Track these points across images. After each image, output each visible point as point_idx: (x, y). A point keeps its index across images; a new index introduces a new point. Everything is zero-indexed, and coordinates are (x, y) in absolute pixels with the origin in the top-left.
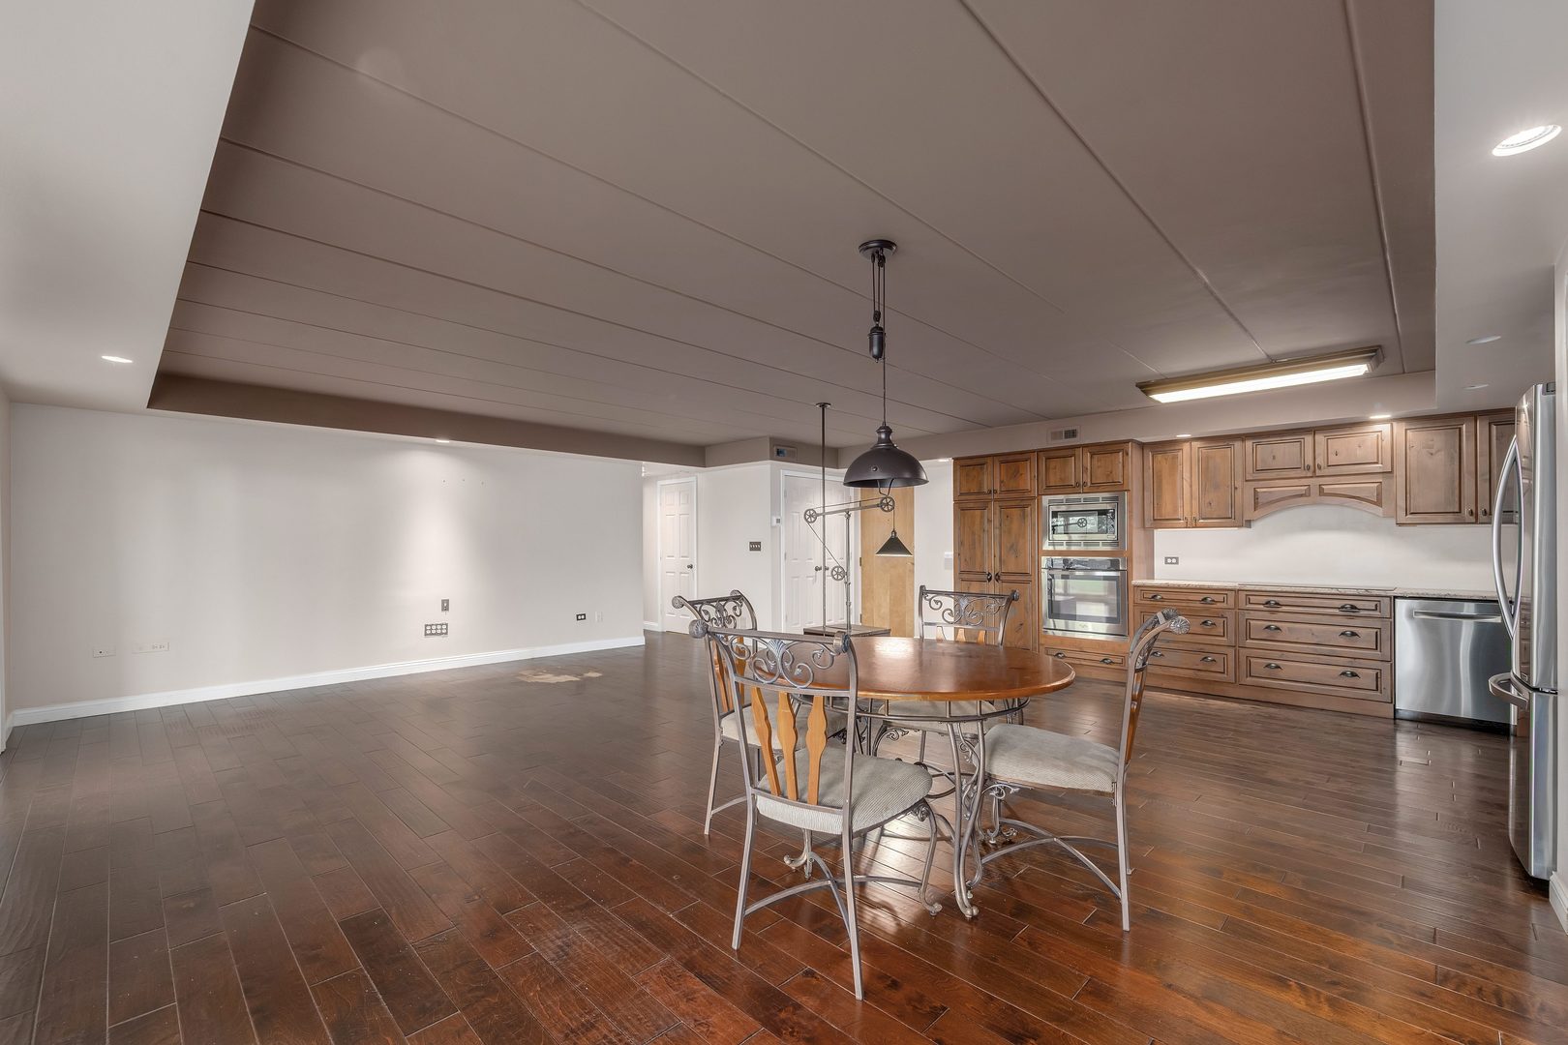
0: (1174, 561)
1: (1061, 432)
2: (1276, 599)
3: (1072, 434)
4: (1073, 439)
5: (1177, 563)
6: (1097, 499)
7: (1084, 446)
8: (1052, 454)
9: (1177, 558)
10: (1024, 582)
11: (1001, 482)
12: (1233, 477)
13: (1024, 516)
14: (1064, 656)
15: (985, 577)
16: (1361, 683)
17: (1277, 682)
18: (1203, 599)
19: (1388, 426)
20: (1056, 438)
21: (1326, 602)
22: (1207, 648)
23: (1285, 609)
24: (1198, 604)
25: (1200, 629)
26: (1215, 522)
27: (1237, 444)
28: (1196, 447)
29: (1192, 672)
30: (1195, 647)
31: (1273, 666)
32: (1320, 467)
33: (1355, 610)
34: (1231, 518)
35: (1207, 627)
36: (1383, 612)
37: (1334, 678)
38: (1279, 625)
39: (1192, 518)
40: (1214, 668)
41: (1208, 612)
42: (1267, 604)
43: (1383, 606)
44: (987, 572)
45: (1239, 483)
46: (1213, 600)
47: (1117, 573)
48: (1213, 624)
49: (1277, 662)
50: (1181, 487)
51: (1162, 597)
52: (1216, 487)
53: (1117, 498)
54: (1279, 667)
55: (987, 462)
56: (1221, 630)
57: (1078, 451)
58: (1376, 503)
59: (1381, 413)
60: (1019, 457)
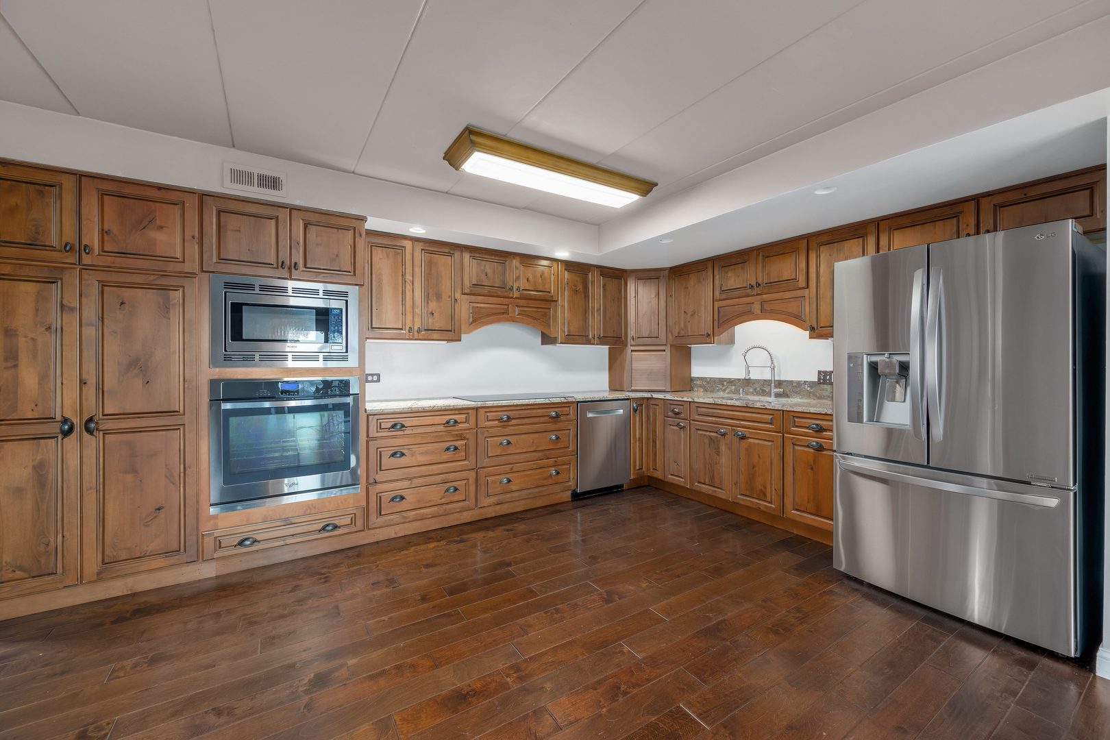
0: (375, 378)
1: (250, 175)
2: (508, 413)
3: (273, 183)
4: (272, 192)
5: (378, 381)
6: (316, 292)
7: (294, 208)
8: (232, 206)
9: (378, 375)
10: (167, 429)
11: (104, 233)
12: (453, 288)
13: (166, 308)
14: (255, 541)
15: (55, 428)
16: (561, 478)
17: (508, 495)
18: (448, 422)
19: (555, 264)
20: (240, 182)
21: (540, 412)
22: (451, 476)
23: (513, 422)
24: (441, 428)
25: (445, 456)
26: (435, 335)
27: (457, 254)
28: (419, 247)
29: (435, 509)
30: (439, 478)
31: (505, 481)
32: (518, 289)
33: (558, 416)
34: (451, 333)
35: (450, 453)
36: (572, 416)
37: (545, 479)
38: (510, 438)
39: (416, 328)
40: (456, 498)
41: (453, 436)
42: (500, 420)
43: (572, 410)
44: (59, 418)
45: (458, 295)
46: (456, 422)
47: (350, 400)
48: (456, 448)
49: (508, 476)
50: (404, 293)
51: (403, 426)
52: (439, 297)
53: (345, 294)
54: (509, 481)
55: (61, 186)
56: (463, 454)
57: (284, 214)
58: (548, 325)
59: (562, 249)
60: (154, 193)
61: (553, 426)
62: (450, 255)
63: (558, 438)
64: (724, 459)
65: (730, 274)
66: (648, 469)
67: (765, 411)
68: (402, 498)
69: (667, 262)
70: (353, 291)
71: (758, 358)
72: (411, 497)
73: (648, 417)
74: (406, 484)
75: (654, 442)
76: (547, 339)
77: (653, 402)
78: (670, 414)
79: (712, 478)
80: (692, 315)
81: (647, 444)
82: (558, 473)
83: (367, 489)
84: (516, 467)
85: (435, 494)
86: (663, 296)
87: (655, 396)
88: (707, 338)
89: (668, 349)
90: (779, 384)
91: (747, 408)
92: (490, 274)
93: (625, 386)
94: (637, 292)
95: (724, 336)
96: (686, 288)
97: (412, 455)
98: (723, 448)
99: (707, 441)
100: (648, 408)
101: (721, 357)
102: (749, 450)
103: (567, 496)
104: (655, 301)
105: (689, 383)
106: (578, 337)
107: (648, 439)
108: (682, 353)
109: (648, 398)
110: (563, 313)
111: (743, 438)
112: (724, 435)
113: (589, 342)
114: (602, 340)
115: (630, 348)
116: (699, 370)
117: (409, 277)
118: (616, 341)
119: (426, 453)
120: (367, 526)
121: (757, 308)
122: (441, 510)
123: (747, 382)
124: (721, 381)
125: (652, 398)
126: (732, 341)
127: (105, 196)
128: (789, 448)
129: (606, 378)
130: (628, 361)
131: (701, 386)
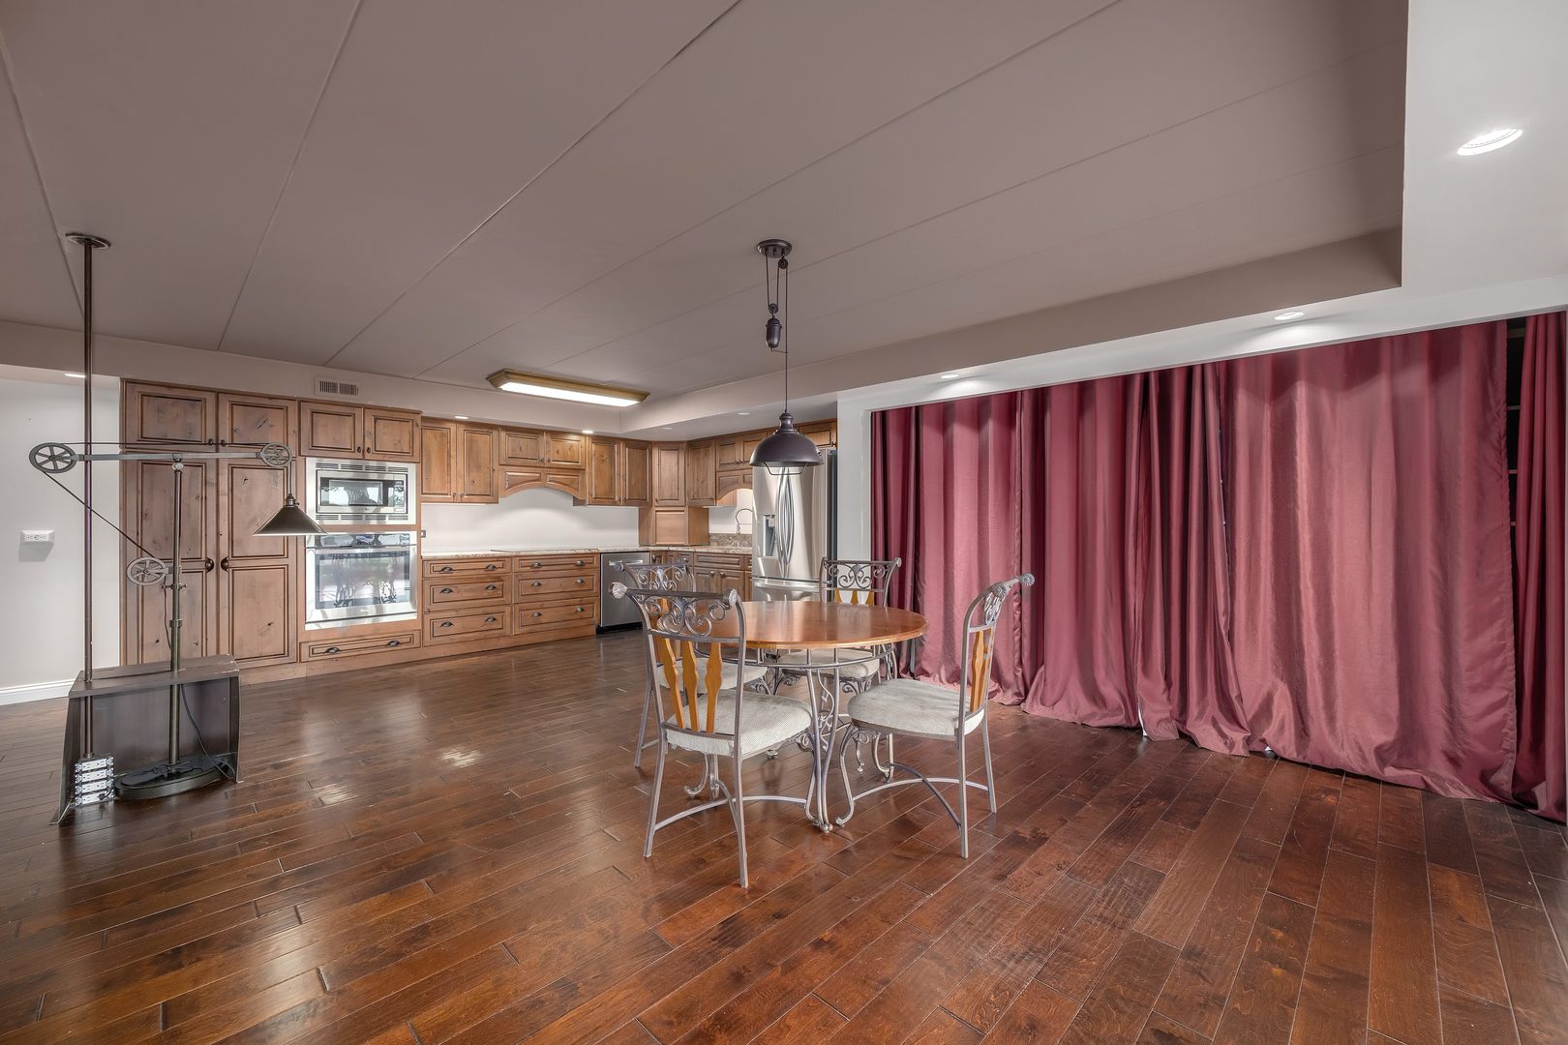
0: (423, 533)
1: (335, 385)
2: (539, 561)
3: (351, 390)
4: (353, 396)
5: (425, 536)
7: (367, 407)
8: (323, 408)
9: (425, 531)
10: (276, 568)
11: (233, 431)
12: (491, 460)
13: (275, 482)
14: (338, 650)
15: (201, 565)
16: (585, 614)
17: (539, 626)
18: (487, 567)
19: (583, 439)
20: (327, 390)
21: (568, 561)
22: (490, 610)
23: (544, 568)
24: (481, 572)
25: (485, 594)
26: (476, 498)
27: (495, 433)
28: (462, 428)
29: (477, 634)
30: (480, 611)
31: (536, 614)
32: (549, 461)
33: (582, 564)
34: (489, 496)
35: (490, 591)
36: (596, 563)
37: (572, 614)
38: (540, 581)
39: (459, 494)
40: (495, 626)
41: (491, 578)
42: (532, 566)
43: (596, 560)
44: (204, 558)
45: (496, 466)
46: (494, 567)
47: (409, 548)
48: (494, 588)
49: (539, 611)
50: (449, 465)
51: (451, 569)
52: (478, 468)
53: (406, 470)
54: (540, 615)
55: (205, 399)
56: (500, 592)
57: (359, 412)
58: (577, 490)
59: (588, 428)
60: (267, 402)
61: (579, 573)
62: (488, 433)
63: (582, 582)
65: (725, 451)
67: (735, 555)
68: (451, 624)
69: (685, 436)
70: (412, 469)
72: (458, 625)
74: (453, 614)
76: (577, 502)
77: (669, 553)
80: (702, 481)
82: (582, 610)
83: (423, 617)
84: (546, 604)
85: (477, 623)
86: (681, 463)
87: (671, 548)
88: (715, 499)
89: (686, 509)
91: (725, 554)
92: (524, 449)
93: (651, 540)
94: (660, 461)
95: (725, 500)
96: (698, 460)
97: (459, 592)
99: (703, 581)
101: (728, 516)
103: (593, 630)
104: (675, 467)
105: (707, 539)
106: (606, 499)
108: (700, 514)
109: (666, 551)
110: (590, 482)
111: (724, 576)
112: (713, 575)
113: (615, 504)
114: (628, 502)
115: (655, 509)
116: (715, 528)
117: (453, 453)
118: (642, 499)
119: (467, 591)
120: (422, 645)
121: (741, 480)
122: (481, 636)
125: (669, 551)
126: (735, 505)
127: (235, 407)
128: (747, 580)
129: (635, 534)
130: (653, 520)
131: (715, 541)
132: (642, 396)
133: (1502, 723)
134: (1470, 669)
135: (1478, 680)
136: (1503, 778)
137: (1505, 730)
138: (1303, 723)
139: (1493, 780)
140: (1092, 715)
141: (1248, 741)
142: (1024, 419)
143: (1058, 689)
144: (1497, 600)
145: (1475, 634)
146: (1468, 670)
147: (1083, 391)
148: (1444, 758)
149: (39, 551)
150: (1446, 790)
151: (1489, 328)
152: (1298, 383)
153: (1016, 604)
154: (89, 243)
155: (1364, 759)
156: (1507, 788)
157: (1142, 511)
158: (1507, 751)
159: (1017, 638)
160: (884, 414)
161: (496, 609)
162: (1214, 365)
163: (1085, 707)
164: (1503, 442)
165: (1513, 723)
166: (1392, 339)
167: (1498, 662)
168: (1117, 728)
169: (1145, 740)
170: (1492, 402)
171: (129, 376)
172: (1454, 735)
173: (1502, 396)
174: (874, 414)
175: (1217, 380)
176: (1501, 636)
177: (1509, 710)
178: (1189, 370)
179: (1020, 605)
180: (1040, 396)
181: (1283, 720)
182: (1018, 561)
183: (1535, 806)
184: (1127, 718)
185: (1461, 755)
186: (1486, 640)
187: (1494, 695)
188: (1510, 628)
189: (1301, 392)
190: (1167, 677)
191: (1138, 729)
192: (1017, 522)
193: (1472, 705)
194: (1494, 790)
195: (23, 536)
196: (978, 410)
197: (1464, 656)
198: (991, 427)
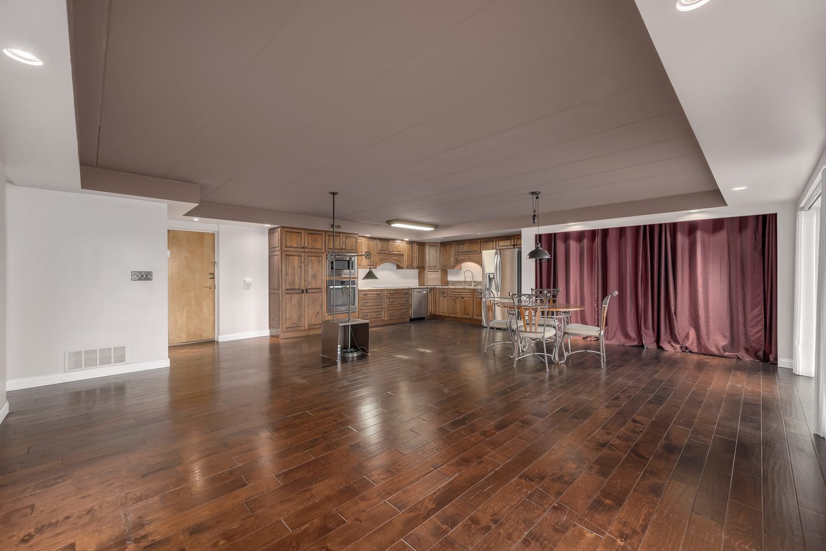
2: (393, 291)
3: (339, 227)
4: (339, 229)
7: (343, 233)
8: (331, 234)
10: (320, 292)
11: (309, 243)
13: (319, 261)
15: (300, 291)
16: (406, 313)
17: (393, 317)
18: (377, 293)
19: (404, 242)
21: (402, 291)
22: (378, 310)
23: (394, 294)
24: (376, 295)
25: (377, 304)
27: (376, 241)
28: (366, 240)
30: (376, 310)
31: (392, 312)
32: (391, 251)
33: (406, 293)
34: (374, 265)
36: (410, 293)
37: (402, 313)
38: (394, 299)
39: (365, 265)
40: (379, 317)
41: (379, 297)
42: (391, 294)
43: (410, 291)
44: (301, 289)
45: (376, 254)
46: (380, 293)
47: (355, 286)
48: (380, 301)
51: (367, 294)
53: (354, 256)
54: (394, 313)
55: (302, 232)
56: (381, 303)
57: (341, 235)
58: (401, 263)
59: (407, 238)
60: (317, 232)
61: (405, 296)
62: (374, 241)
63: (406, 300)
64: (458, 305)
65: (460, 247)
66: (433, 311)
67: (468, 289)
68: (367, 315)
71: (468, 274)
72: (369, 316)
73: (433, 294)
74: (368, 311)
75: (436, 303)
76: (399, 267)
78: (441, 292)
79: (454, 312)
80: (448, 259)
81: (433, 304)
82: (406, 311)
83: (359, 312)
84: (395, 309)
85: (375, 315)
86: (438, 251)
88: (453, 267)
89: (440, 270)
90: (475, 282)
91: (464, 289)
92: (384, 247)
93: (425, 283)
94: (429, 250)
95: (458, 267)
96: (446, 250)
97: (369, 303)
98: (457, 302)
99: (453, 300)
100: (433, 291)
101: (457, 273)
102: (464, 302)
103: (410, 319)
104: (435, 254)
105: (447, 283)
106: (409, 267)
107: (433, 302)
108: (445, 272)
109: (433, 288)
110: (405, 260)
111: (463, 298)
112: (458, 297)
113: (413, 269)
114: (418, 268)
115: (426, 271)
116: (450, 278)
118: (421, 268)
119: (372, 302)
121: (467, 259)
122: (376, 320)
123: (465, 282)
124: (458, 282)
125: (435, 288)
126: (461, 269)
127: (309, 235)
128: (475, 299)
129: (417, 281)
130: (426, 275)
131: (451, 284)
132: (436, 226)
133: (761, 336)
134: (751, 320)
135: (753, 324)
136: (761, 353)
137: (761, 339)
138: (699, 340)
139: (758, 354)
140: (626, 342)
141: (681, 347)
142: (598, 240)
143: (613, 334)
144: (759, 299)
145: (752, 311)
146: (750, 321)
147: (622, 231)
148: (744, 349)
149: (247, 286)
150: (744, 358)
151: (757, 217)
152: (698, 231)
153: (596, 305)
154: (334, 194)
155: (719, 350)
156: (762, 356)
157: (643, 272)
158: (762, 345)
159: (596, 317)
160: (540, 236)
161: (380, 310)
162: (669, 223)
163: (623, 340)
164: (761, 251)
165: (763, 336)
166: (727, 219)
167: (759, 318)
168: (635, 346)
169: (645, 349)
170: (758, 239)
171: (283, 225)
172: (747, 342)
173: (761, 237)
174: (536, 235)
175: (670, 228)
176: (760, 310)
177: (762, 332)
178: (661, 225)
179: (598, 306)
180: (605, 232)
181: (693, 340)
182: (597, 290)
183: (769, 361)
184: (639, 342)
185: (749, 347)
186: (756, 312)
187: (758, 328)
188: (763, 308)
189: (699, 234)
190: (653, 328)
191: (643, 346)
192: (596, 276)
193: (752, 331)
194: (758, 358)
195: (245, 281)
196: (580, 236)
197: (749, 317)
198: (585, 242)
